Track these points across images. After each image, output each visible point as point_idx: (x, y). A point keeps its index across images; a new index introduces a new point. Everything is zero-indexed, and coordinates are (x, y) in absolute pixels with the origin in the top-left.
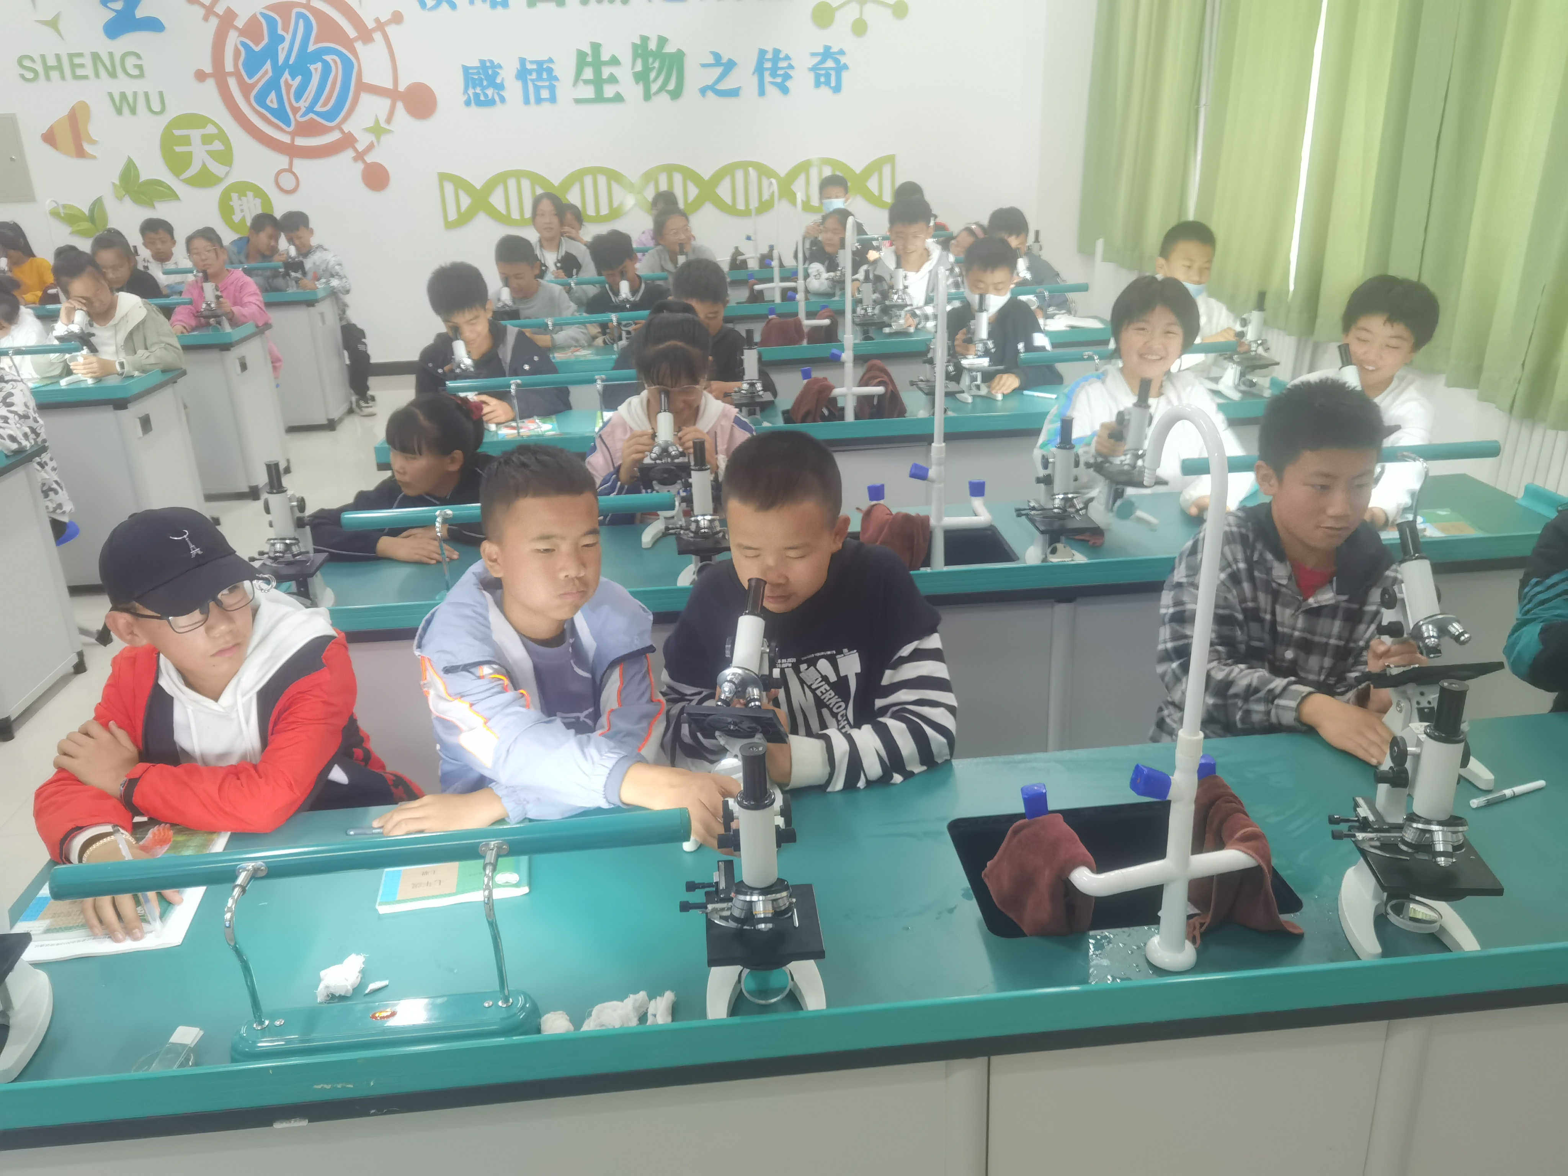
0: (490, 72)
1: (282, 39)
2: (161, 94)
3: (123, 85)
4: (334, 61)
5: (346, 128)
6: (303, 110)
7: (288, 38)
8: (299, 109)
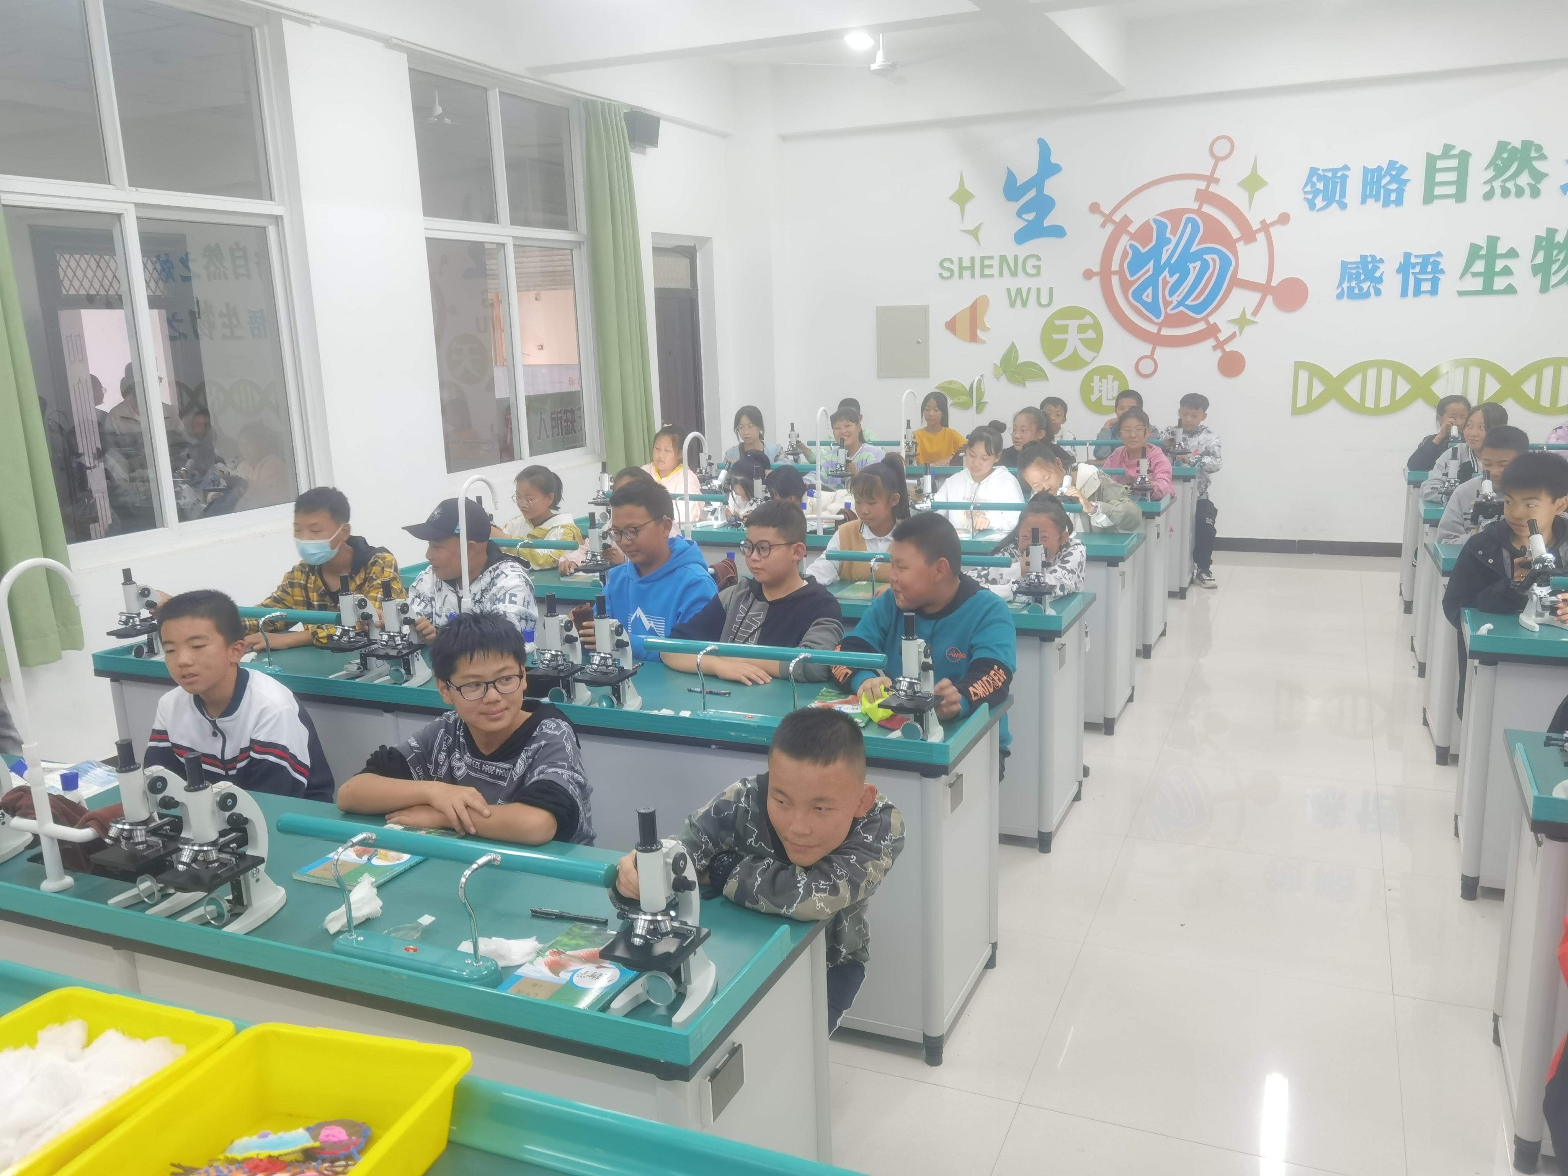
0: (1370, 266)
1: (1169, 241)
2: (1051, 290)
3: (1022, 282)
4: (1213, 260)
5: (1212, 320)
6: (1175, 303)
7: (1174, 241)
8: (1172, 302)
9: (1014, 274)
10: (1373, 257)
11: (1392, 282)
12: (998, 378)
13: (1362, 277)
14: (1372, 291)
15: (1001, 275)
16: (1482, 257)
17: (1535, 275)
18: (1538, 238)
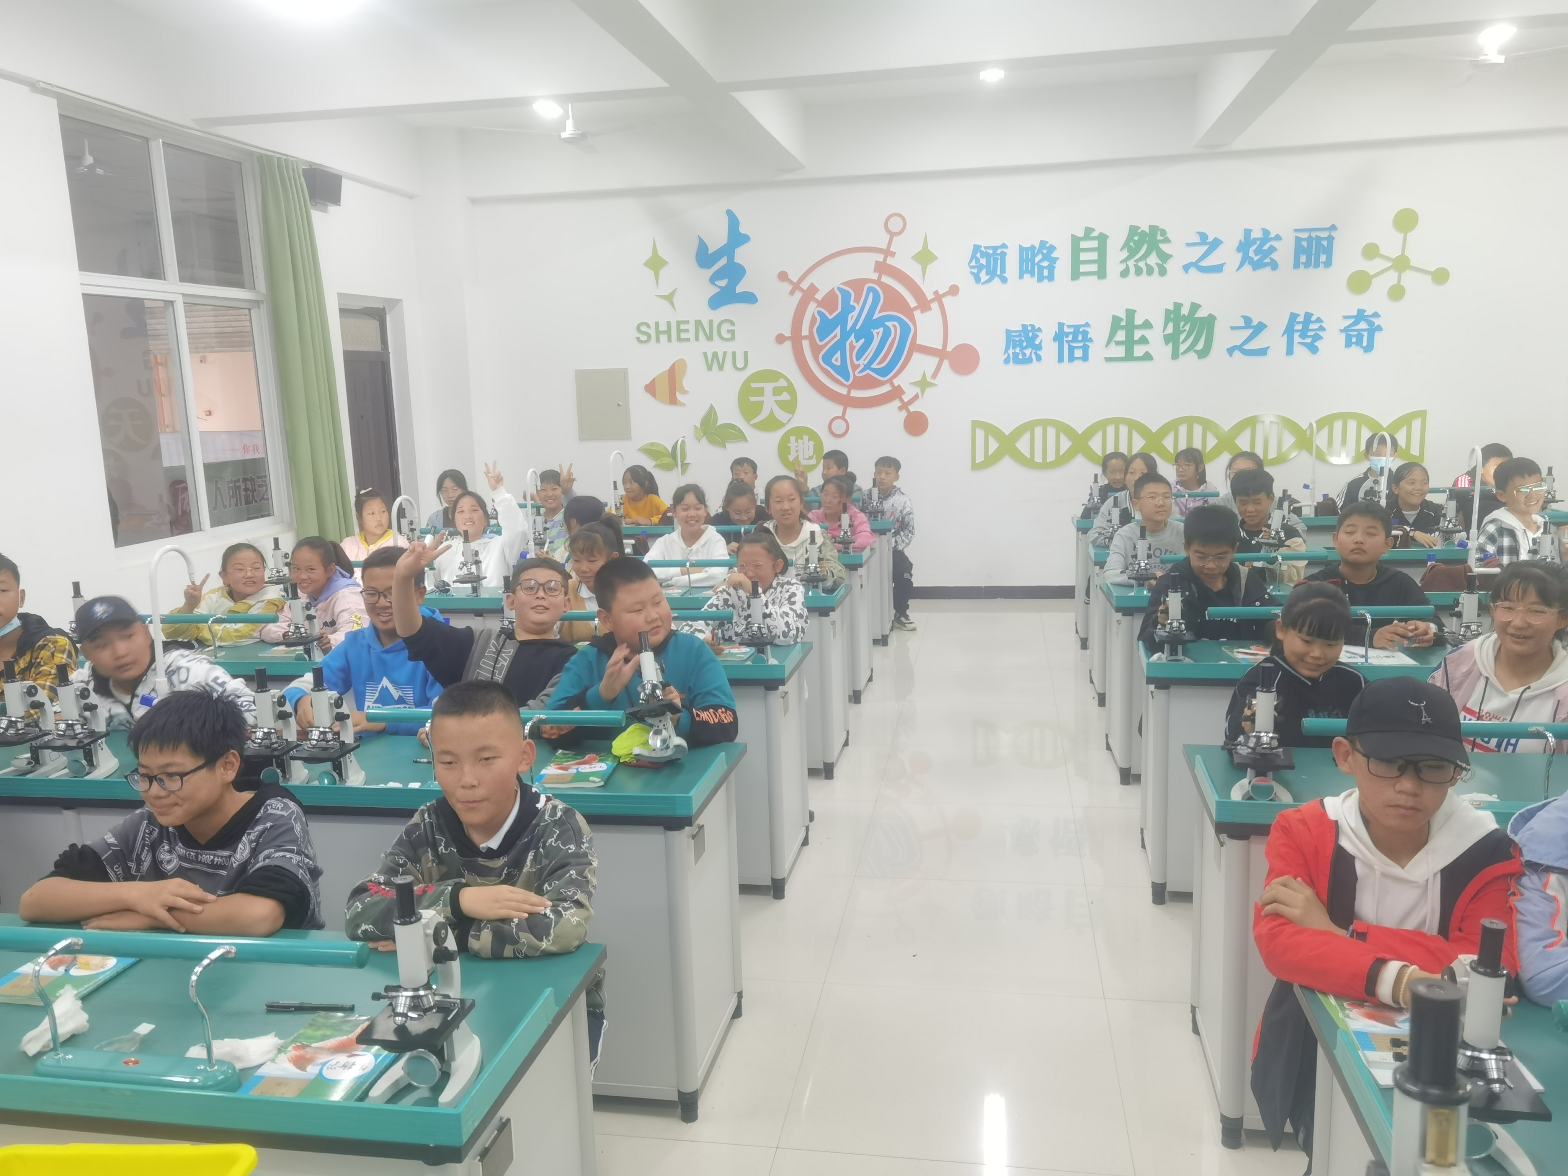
0: (1031, 335)
1: (854, 308)
2: (746, 353)
3: (718, 346)
4: (894, 326)
5: (896, 382)
6: (862, 366)
7: (858, 308)
8: (859, 365)
9: (710, 338)
10: (1033, 326)
11: (1050, 349)
12: (699, 440)
13: (1025, 344)
14: (1033, 356)
15: (697, 339)
16: (1122, 328)
17: (1167, 344)
18: (1167, 311)
